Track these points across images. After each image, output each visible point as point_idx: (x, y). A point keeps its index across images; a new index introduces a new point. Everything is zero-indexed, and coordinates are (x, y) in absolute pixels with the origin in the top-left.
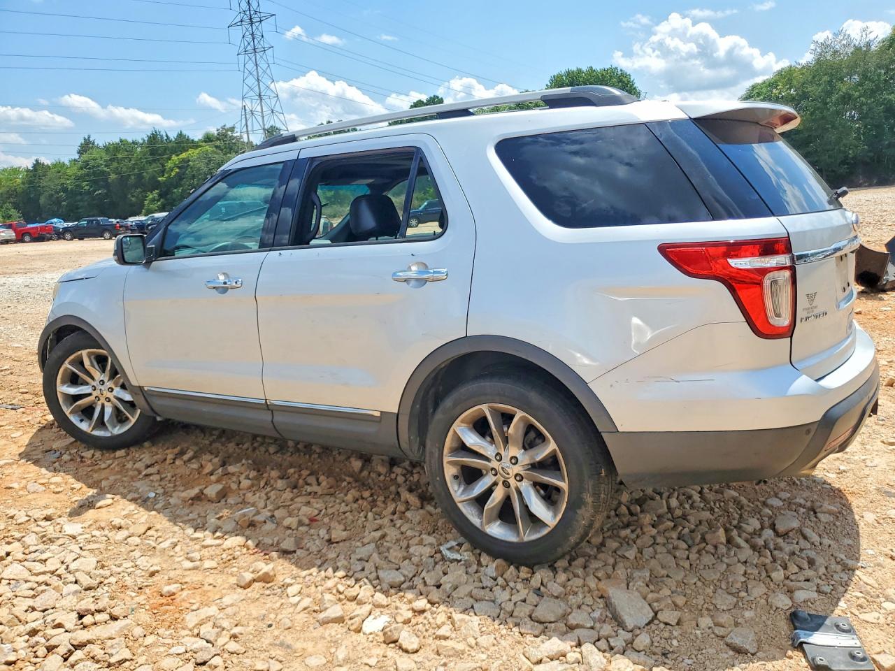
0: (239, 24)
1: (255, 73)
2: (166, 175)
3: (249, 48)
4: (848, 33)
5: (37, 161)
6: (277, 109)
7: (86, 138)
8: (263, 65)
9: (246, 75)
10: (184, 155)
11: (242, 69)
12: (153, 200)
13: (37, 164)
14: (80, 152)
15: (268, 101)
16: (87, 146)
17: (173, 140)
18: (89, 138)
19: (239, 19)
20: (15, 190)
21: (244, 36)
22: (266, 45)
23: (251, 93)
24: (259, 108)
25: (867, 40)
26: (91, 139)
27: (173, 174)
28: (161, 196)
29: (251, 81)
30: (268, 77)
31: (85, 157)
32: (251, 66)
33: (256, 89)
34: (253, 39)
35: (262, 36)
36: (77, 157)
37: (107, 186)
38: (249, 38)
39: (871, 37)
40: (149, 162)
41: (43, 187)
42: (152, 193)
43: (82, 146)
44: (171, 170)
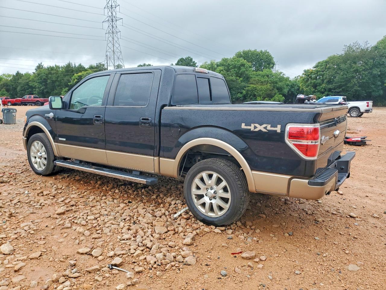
0: (107, 21)
1: (112, 42)
2: (71, 82)
3: (111, 31)
4: (359, 43)
6: (121, 57)
8: (116, 39)
9: (108, 42)
10: (80, 74)
11: (107, 40)
15: (117, 54)
19: (107, 19)
20: (7, 84)
21: (109, 27)
22: (118, 31)
23: (110, 50)
24: (113, 57)
25: (367, 47)
29: (110, 45)
30: (117, 44)
32: (111, 39)
33: (112, 49)
34: (113, 28)
35: (117, 27)
38: (111, 27)
39: (369, 45)
40: (65, 76)
41: (19, 83)
42: (65, 88)
43: (37, 67)
44: (74, 80)
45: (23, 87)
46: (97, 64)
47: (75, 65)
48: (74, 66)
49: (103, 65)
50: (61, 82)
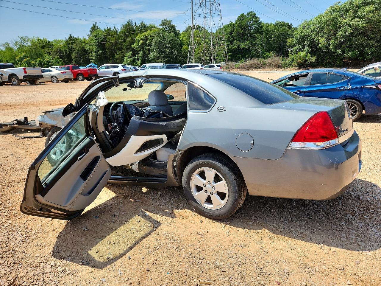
2: (135, 44)
5: (70, 35)
7: (94, 24)
10: (144, 34)
12: (128, 57)
13: (71, 37)
14: (91, 32)
16: (94, 28)
18: (96, 24)
20: (60, 49)
26: (97, 25)
27: (140, 43)
28: (133, 55)
31: (94, 34)
36: (89, 33)
37: (104, 49)
40: (127, 37)
41: (73, 49)
42: (128, 53)
43: (92, 28)
44: (139, 41)
45: (77, 53)
46: (162, 20)
47: (136, 24)
48: (134, 25)
49: (170, 21)
50: (122, 45)
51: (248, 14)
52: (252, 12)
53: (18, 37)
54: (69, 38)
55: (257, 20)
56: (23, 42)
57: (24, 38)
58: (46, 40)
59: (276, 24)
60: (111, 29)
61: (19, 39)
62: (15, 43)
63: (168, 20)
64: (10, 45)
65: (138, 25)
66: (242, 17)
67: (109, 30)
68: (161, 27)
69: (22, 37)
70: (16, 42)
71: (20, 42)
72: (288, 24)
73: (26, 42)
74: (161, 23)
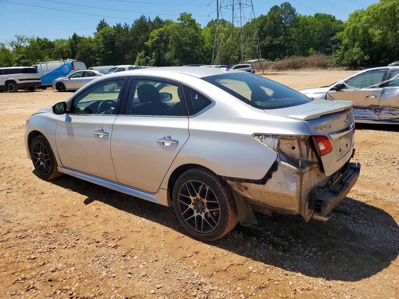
5: (75, 34)
7: (102, 21)
12: (141, 57)
13: (75, 36)
14: (98, 29)
16: (102, 25)
17: (153, 21)
18: (104, 20)
26: (105, 21)
27: (154, 40)
28: (146, 55)
31: (101, 31)
36: (96, 31)
37: (113, 49)
51: (282, 5)
52: (286, 3)
53: (15, 36)
54: (73, 37)
55: (292, 11)
56: (20, 42)
57: (21, 38)
58: (46, 39)
59: (315, 16)
60: (121, 25)
61: (16, 39)
62: (10, 43)
63: (188, 13)
64: (5, 46)
65: (152, 20)
66: (275, 9)
67: (119, 26)
68: (180, 22)
69: (19, 36)
70: (12, 43)
71: (17, 42)
72: (331, 16)
73: (23, 42)
74: (179, 17)
